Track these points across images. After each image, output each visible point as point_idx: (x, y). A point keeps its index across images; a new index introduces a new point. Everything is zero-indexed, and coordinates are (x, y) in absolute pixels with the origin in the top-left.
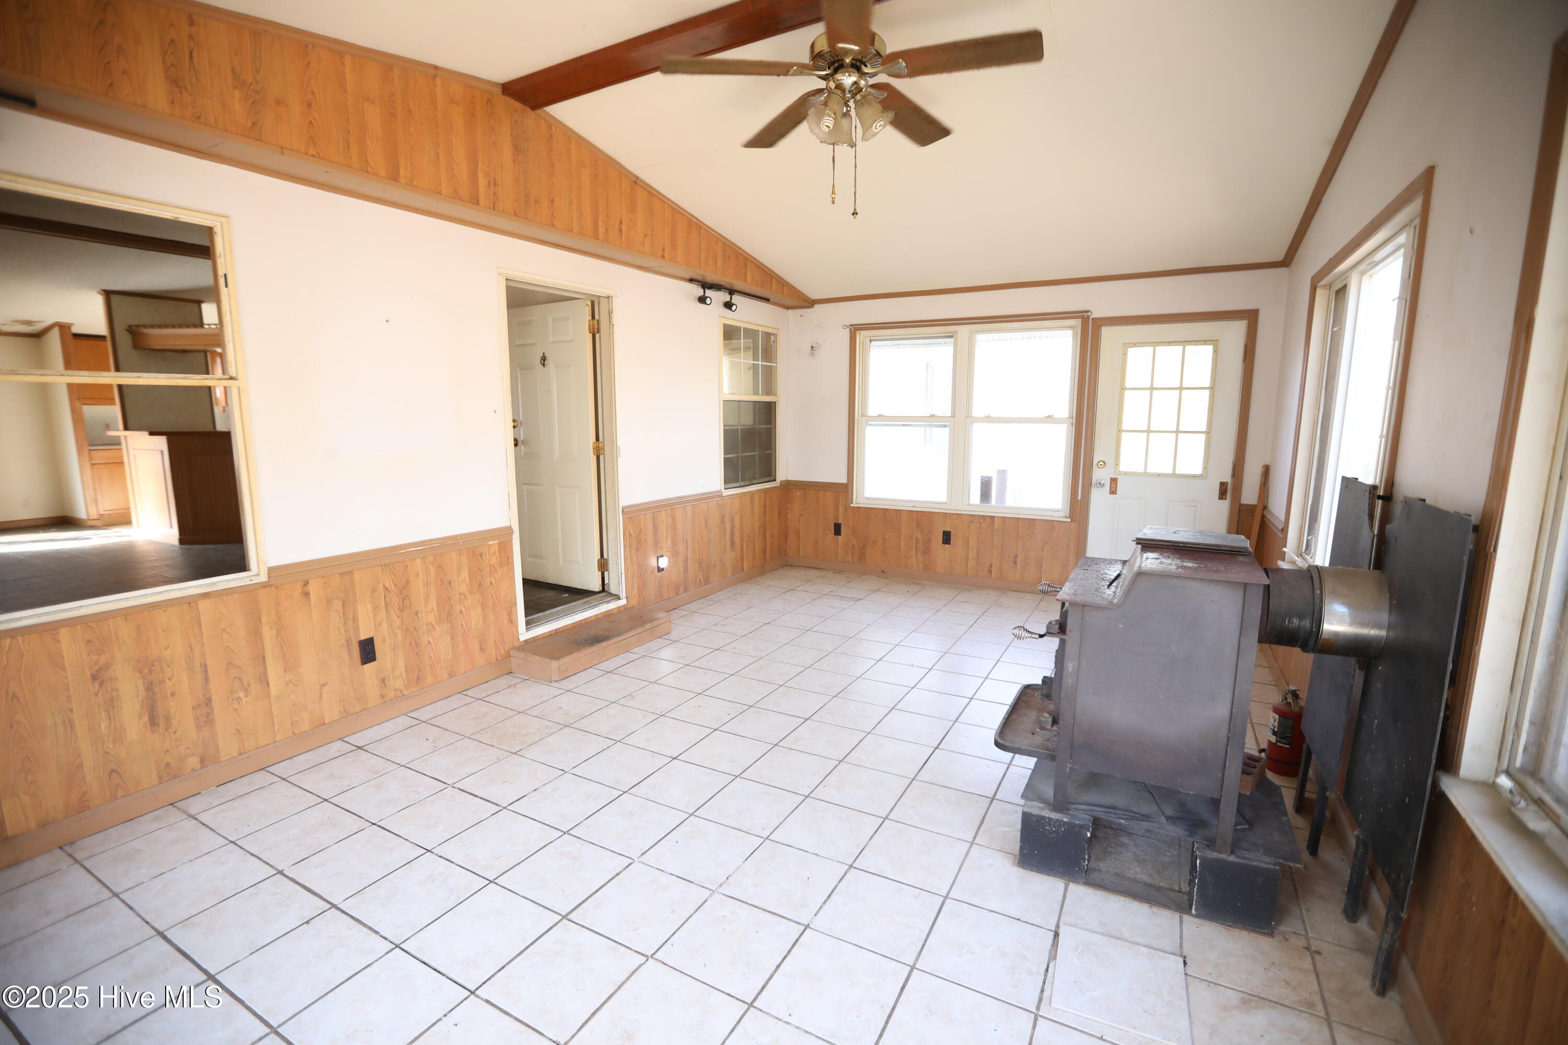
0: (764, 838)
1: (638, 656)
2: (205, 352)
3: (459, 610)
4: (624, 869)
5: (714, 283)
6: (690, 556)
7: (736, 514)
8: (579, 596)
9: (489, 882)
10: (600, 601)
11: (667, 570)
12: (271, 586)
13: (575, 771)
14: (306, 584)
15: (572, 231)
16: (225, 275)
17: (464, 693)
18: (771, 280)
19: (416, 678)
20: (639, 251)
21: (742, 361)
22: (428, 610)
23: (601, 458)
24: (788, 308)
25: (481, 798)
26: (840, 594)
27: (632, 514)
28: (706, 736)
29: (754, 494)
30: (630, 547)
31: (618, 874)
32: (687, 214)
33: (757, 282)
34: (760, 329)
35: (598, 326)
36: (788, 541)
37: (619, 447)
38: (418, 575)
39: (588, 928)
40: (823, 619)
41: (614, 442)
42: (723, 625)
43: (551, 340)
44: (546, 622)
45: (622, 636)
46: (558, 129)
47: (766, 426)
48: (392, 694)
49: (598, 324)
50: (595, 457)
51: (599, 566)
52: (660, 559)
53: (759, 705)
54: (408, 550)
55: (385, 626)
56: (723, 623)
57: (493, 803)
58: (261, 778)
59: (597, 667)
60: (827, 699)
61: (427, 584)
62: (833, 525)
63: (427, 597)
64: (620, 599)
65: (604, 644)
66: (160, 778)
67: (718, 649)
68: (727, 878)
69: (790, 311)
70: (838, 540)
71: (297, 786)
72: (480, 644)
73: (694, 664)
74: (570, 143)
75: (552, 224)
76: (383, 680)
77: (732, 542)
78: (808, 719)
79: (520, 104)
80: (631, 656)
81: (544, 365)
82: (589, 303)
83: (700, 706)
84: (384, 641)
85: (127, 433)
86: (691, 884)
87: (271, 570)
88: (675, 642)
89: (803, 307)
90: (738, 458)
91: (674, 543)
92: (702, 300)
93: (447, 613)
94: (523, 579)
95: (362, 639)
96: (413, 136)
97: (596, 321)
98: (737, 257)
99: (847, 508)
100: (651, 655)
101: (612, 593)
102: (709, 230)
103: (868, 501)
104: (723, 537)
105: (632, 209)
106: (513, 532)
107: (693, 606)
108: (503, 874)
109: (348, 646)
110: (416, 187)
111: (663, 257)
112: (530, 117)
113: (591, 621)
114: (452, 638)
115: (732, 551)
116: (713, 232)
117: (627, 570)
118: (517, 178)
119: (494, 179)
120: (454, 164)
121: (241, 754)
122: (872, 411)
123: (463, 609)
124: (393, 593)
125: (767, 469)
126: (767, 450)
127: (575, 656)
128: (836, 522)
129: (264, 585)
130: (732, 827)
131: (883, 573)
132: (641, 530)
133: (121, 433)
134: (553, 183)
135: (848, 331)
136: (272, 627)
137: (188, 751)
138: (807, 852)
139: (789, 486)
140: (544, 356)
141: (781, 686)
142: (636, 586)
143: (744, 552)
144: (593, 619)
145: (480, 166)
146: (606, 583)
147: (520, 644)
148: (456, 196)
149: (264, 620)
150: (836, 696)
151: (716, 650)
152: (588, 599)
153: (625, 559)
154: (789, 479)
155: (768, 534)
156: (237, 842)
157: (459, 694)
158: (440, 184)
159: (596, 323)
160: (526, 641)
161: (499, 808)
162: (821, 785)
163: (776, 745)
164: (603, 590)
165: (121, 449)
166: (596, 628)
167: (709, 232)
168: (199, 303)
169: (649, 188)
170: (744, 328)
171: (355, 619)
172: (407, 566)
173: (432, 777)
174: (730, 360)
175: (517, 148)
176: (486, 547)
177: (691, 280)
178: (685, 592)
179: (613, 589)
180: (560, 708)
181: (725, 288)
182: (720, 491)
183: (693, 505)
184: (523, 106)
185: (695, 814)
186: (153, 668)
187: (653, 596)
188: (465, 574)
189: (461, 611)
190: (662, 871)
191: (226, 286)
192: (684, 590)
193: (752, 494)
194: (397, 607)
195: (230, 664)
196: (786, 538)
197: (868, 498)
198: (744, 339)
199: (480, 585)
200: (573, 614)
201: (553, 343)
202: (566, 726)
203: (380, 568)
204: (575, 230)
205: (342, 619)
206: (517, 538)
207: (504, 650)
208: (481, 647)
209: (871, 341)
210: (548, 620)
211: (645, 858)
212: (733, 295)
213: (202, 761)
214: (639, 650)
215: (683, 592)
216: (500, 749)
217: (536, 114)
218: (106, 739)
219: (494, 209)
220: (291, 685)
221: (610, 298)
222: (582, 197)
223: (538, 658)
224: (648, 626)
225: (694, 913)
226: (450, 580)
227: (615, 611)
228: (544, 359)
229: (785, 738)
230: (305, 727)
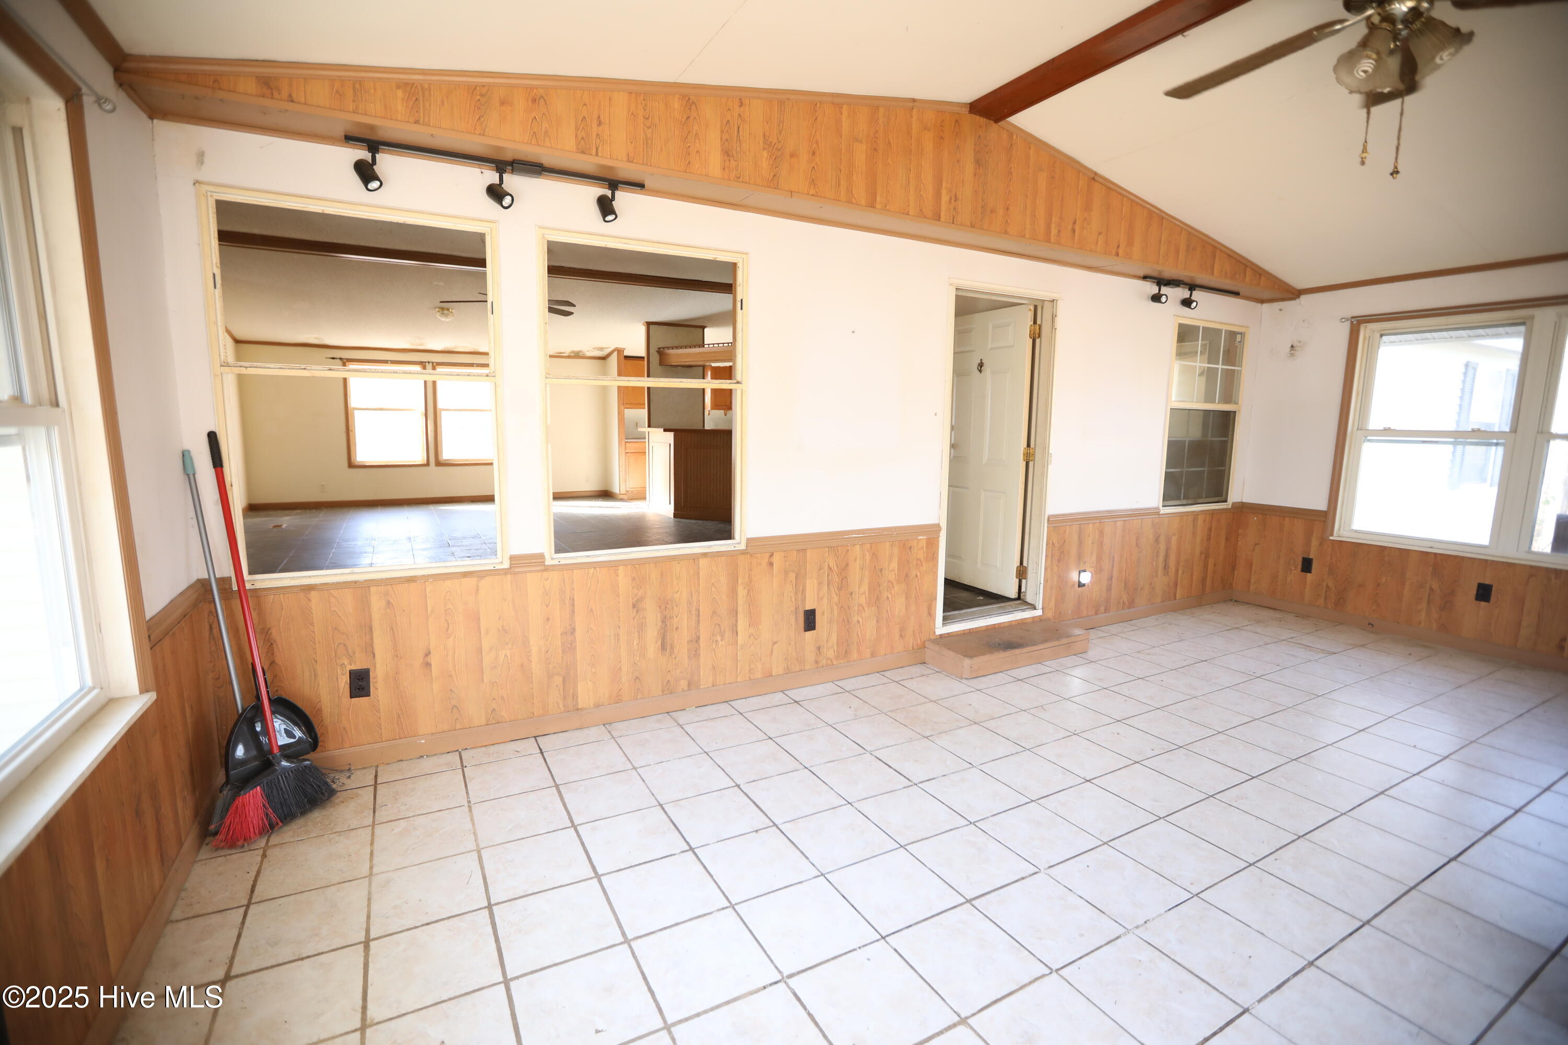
0: (1192, 894)
1: (1050, 669)
2: (704, 367)
3: (885, 597)
4: (1030, 876)
5: (1172, 279)
6: (1115, 575)
7: (1174, 535)
8: (993, 601)
9: (900, 846)
10: (1016, 608)
11: (1088, 586)
12: (747, 553)
13: (983, 767)
14: (772, 555)
15: (1024, 236)
16: (742, 300)
17: (882, 673)
18: (1245, 270)
19: (844, 652)
20: (1091, 251)
21: (1198, 364)
22: (860, 591)
23: (1031, 464)
24: (1262, 301)
25: (895, 770)
26: (1303, 642)
27: (1058, 523)
28: (1125, 767)
29: (1198, 515)
30: (1052, 558)
31: (1023, 878)
32: (1148, 206)
33: (1226, 273)
34: (1224, 328)
35: (1040, 331)
36: (1236, 572)
37: (1051, 454)
38: (856, 560)
39: (991, 920)
40: (1279, 668)
41: (1045, 448)
42: (1148, 654)
43: (990, 346)
44: (961, 621)
45: (1035, 647)
46: (1018, 138)
47: (1219, 439)
48: (824, 662)
49: (1040, 329)
50: (1025, 463)
51: (1018, 572)
52: (1083, 574)
53: (1189, 747)
54: (851, 536)
55: (825, 601)
56: (1148, 651)
57: (905, 777)
58: (724, 709)
59: (1008, 672)
60: (1282, 760)
61: (862, 569)
62: (1301, 560)
63: (861, 580)
64: (1036, 609)
65: (1017, 651)
66: (663, 691)
67: (1142, 678)
68: (1146, 922)
69: (1265, 306)
70: (1306, 578)
71: (750, 722)
72: (901, 631)
73: (1112, 689)
74: (1030, 149)
75: (1006, 231)
76: (819, 648)
77: (1165, 566)
78: (1256, 777)
79: (985, 119)
80: (1041, 668)
81: (980, 371)
82: (1032, 308)
83: (1118, 734)
84: (823, 614)
85: (650, 429)
86: (1103, 914)
87: (749, 541)
88: (1092, 662)
89: (1283, 300)
90: (1182, 472)
91: (1099, 559)
92: (1156, 298)
93: (876, 599)
94: (945, 579)
95: (807, 609)
96: (890, 165)
97: (1037, 325)
98: (1204, 247)
99: (1323, 540)
100: (1065, 671)
101: (1029, 602)
102: (1173, 220)
103: (1354, 535)
104: (1155, 559)
105: (1088, 207)
106: (940, 530)
107: (1114, 629)
108: (913, 843)
109: (796, 613)
110: (889, 211)
111: (1117, 255)
112: (994, 130)
113: (1004, 627)
114: (877, 621)
115: (1164, 575)
116: (1177, 223)
117: (1046, 581)
118: (976, 191)
119: (956, 195)
120: (922, 185)
121: (713, 686)
122: (1375, 422)
123: (890, 596)
124: (834, 573)
125: (1218, 490)
126: (1219, 466)
127: (987, 657)
128: (1306, 556)
129: (743, 553)
130: (1152, 870)
131: (1370, 626)
132: (1065, 541)
133: (647, 430)
134: (1010, 190)
135: (1347, 325)
136: (744, 588)
137: (681, 675)
138: (1250, 927)
139: (1243, 509)
140: (981, 363)
141: (1219, 733)
142: (1053, 599)
143: (1179, 578)
144: (1007, 625)
145: (944, 184)
146: (1022, 591)
147: (935, 637)
148: (921, 215)
149: (740, 581)
150: (1295, 760)
151: (1139, 678)
152: (1003, 604)
153: (1046, 569)
154: (1244, 501)
155: (1211, 562)
156: (709, 754)
157: (877, 674)
158: (909, 206)
159: (1038, 328)
160: (941, 636)
161: (910, 784)
162: (1272, 857)
163: (1212, 796)
164: (1019, 598)
165: (645, 442)
166: (1010, 634)
167: (1173, 222)
168: (703, 328)
169: (1107, 184)
170: (1204, 328)
171: (804, 591)
172: (848, 550)
173: (853, 741)
174: (1180, 364)
175: (978, 162)
176: (916, 541)
177: (1145, 278)
178: (1105, 613)
179: (1029, 599)
180: (970, 705)
181: (1185, 284)
182: (1158, 508)
183: (1124, 520)
184: (988, 121)
185: (1110, 844)
186: (667, 606)
187: (1070, 612)
188: (894, 565)
189: (888, 598)
190: (1071, 890)
191: (741, 309)
192: (1105, 610)
193: (1195, 515)
194: (837, 585)
195: (714, 612)
196: (1233, 568)
197: (1356, 531)
198: (1202, 340)
199: (907, 575)
200: (987, 617)
201: (991, 349)
202: (976, 723)
203: (827, 549)
204: (1027, 236)
205: (794, 589)
206: (944, 535)
207: (921, 640)
208: (901, 633)
209: (1381, 336)
210: (963, 619)
211: (1050, 871)
212: (1194, 290)
213: (689, 685)
214: (1053, 664)
215: (1104, 611)
216: (913, 730)
217: (999, 126)
218: (636, 653)
219: (953, 223)
220: (752, 638)
221: (1055, 301)
222: (1037, 201)
223: (951, 654)
224: (1064, 641)
225: (1106, 945)
226: (881, 567)
227: (1029, 621)
228: (981, 365)
229: (1223, 791)
230: (758, 675)
